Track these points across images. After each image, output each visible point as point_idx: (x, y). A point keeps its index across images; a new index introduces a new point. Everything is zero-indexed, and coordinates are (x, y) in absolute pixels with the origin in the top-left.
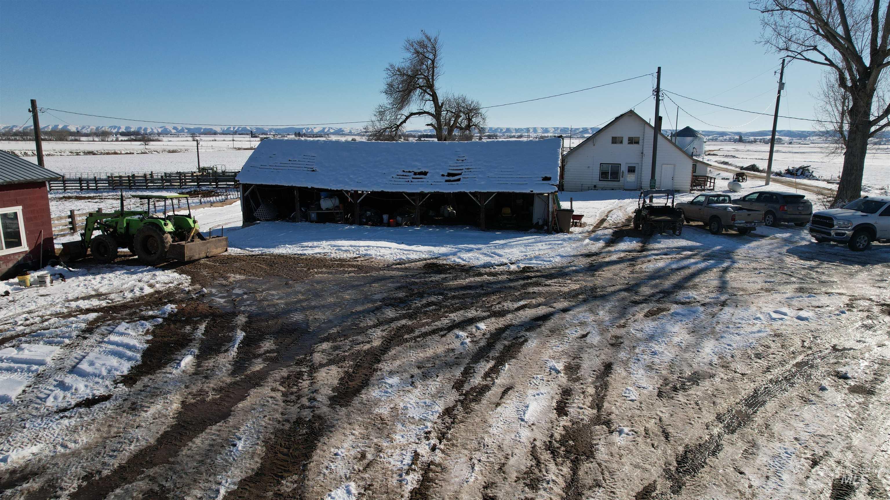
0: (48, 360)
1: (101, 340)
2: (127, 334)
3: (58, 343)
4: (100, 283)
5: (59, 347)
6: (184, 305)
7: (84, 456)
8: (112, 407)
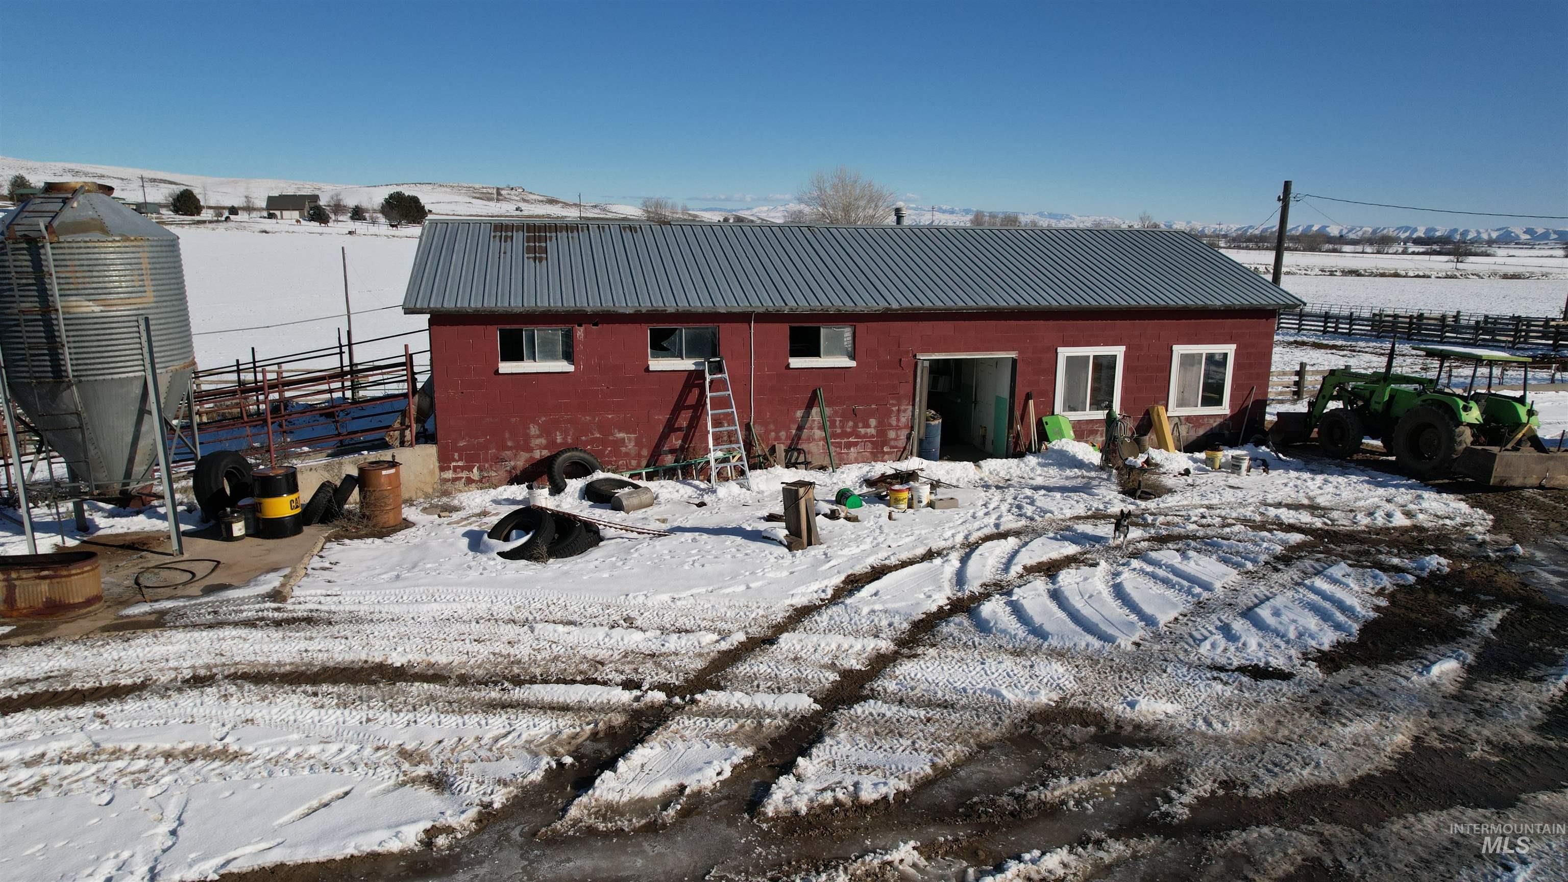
0: (1218, 585)
1: (1300, 581)
2: (1344, 584)
3: (1237, 565)
4: (1320, 488)
5: (1236, 572)
6: (1466, 566)
7: (1229, 750)
8: (1289, 694)
